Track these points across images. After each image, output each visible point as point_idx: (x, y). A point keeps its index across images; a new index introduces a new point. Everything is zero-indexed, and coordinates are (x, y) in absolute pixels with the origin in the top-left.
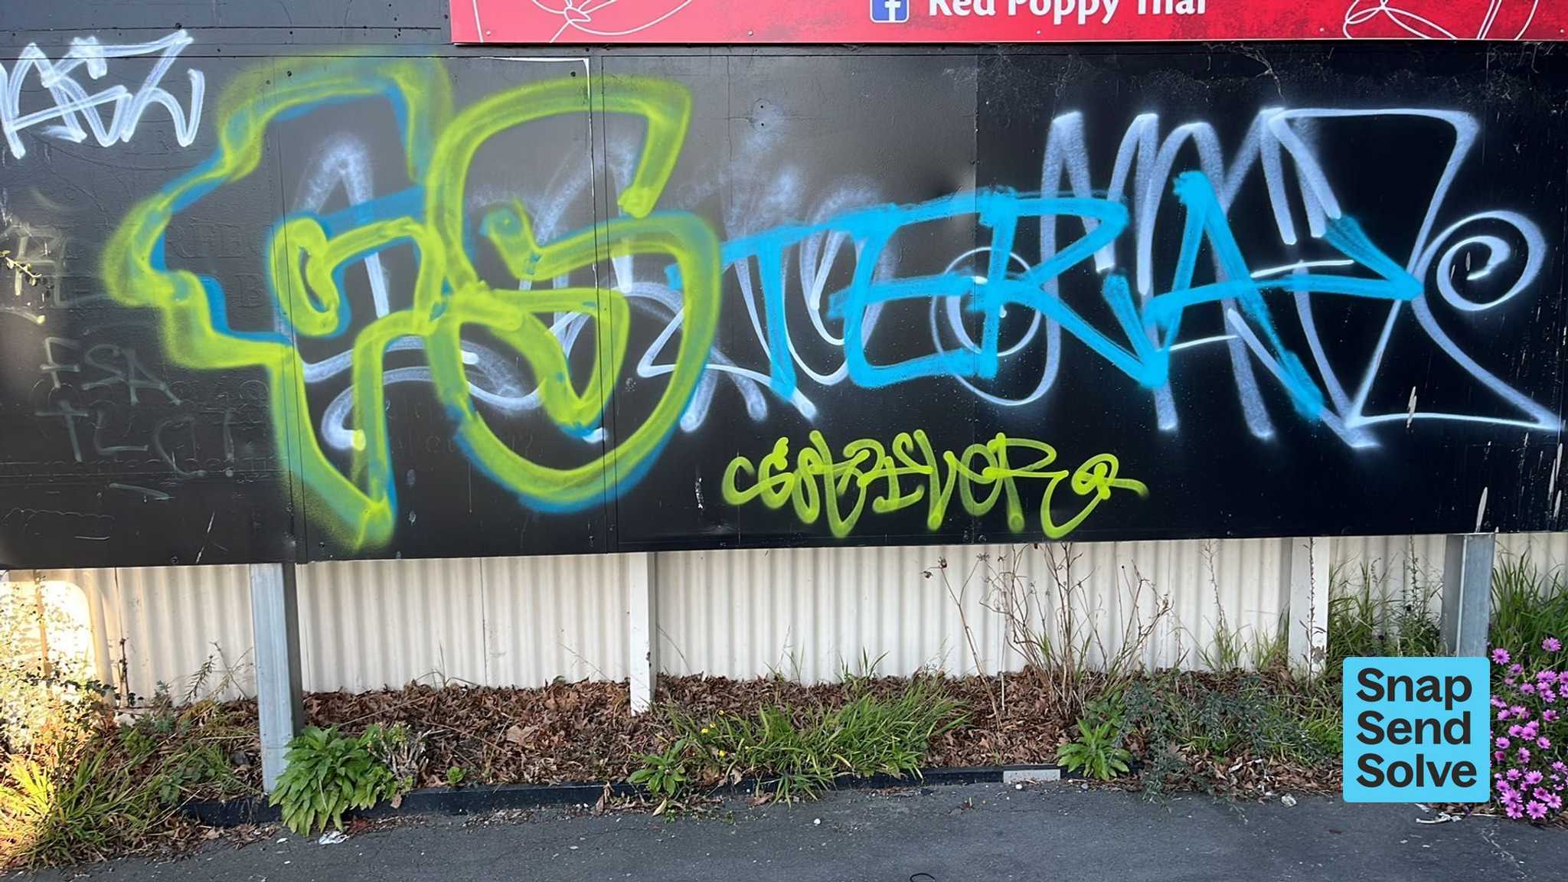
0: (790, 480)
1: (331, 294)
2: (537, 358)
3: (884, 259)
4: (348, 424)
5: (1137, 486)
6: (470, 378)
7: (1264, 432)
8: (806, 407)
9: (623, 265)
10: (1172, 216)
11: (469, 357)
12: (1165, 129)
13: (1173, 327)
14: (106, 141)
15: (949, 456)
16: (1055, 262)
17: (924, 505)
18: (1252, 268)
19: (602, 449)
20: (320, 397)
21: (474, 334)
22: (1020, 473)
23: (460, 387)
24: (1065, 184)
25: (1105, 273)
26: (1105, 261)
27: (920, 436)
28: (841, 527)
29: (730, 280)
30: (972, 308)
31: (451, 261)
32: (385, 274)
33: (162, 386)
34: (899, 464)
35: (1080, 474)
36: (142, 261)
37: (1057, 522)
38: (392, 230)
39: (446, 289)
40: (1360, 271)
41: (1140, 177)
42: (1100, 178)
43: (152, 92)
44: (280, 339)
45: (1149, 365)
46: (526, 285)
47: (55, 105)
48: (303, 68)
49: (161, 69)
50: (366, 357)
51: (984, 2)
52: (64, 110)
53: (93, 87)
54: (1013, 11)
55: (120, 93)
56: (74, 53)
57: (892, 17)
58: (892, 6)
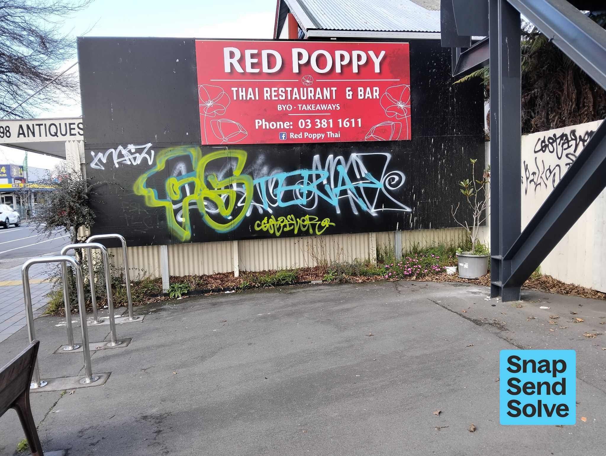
0: (268, 225)
1: (178, 192)
2: (218, 203)
3: (284, 183)
4: (182, 217)
5: (333, 224)
6: (205, 207)
7: (356, 213)
8: (270, 211)
9: (234, 185)
10: (337, 174)
11: (205, 203)
12: (334, 158)
13: (338, 194)
14: (135, 164)
15: (298, 220)
16: (316, 182)
17: (294, 229)
18: (352, 183)
19: (231, 220)
20: (176, 212)
21: (206, 199)
22: (311, 222)
23: (204, 209)
24: (317, 168)
25: (325, 184)
26: (325, 182)
27: (292, 216)
28: (278, 234)
29: (255, 187)
30: (301, 191)
31: (202, 185)
32: (189, 188)
33: (145, 211)
34: (288, 221)
35: (323, 222)
36: (141, 186)
37: (319, 232)
38: (190, 179)
39: (201, 190)
40: (372, 183)
41: (330, 166)
42: (323, 167)
43: (144, 155)
44: (168, 201)
45: (334, 201)
46: (216, 189)
47: (124, 157)
48: (173, 150)
49: (146, 150)
50: (185, 204)
51: (300, 136)
52: (126, 158)
53: (132, 154)
54: (305, 137)
55: (137, 155)
56: (128, 147)
57: (283, 139)
58: (283, 136)
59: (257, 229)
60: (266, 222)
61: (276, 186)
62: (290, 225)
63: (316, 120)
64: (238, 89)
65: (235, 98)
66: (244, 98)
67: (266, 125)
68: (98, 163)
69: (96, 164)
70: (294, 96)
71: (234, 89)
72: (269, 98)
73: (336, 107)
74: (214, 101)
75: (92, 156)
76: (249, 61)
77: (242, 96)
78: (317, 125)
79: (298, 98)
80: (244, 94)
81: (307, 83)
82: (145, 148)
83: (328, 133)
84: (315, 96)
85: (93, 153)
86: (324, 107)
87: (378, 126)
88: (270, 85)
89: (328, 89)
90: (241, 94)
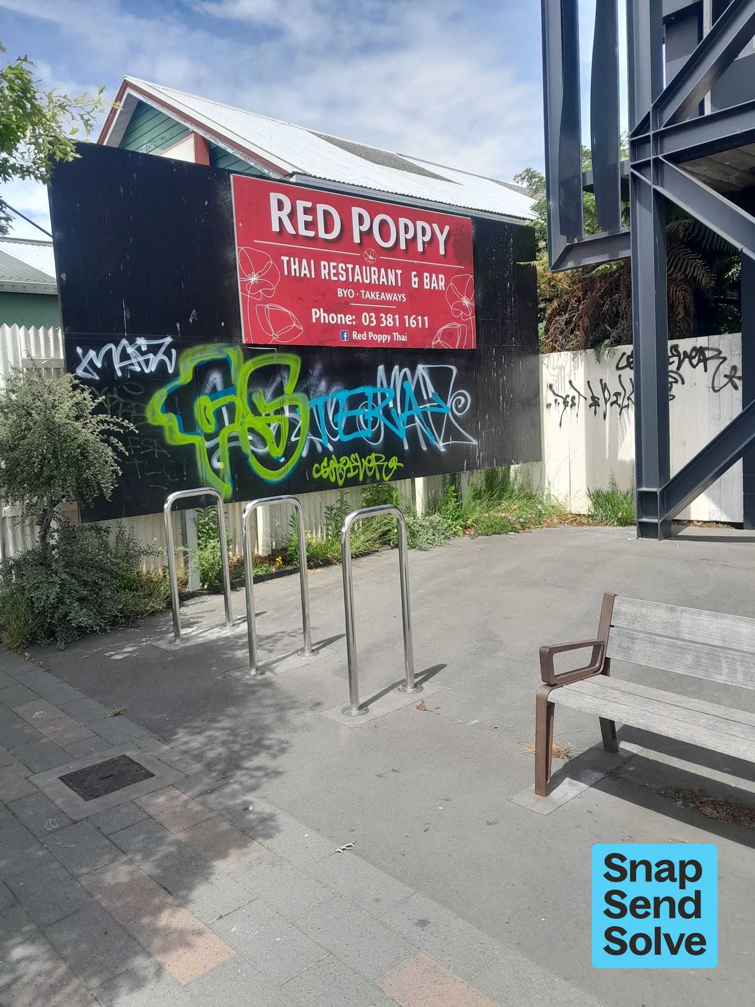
0: (328, 469)
1: (213, 420)
2: (267, 437)
3: (346, 405)
4: (219, 461)
5: (402, 465)
6: (251, 444)
7: (425, 448)
8: (331, 448)
9: (286, 409)
10: (403, 392)
11: (250, 438)
12: (400, 371)
13: (405, 422)
14: (147, 371)
15: (363, 460)
16: (381, 405)
17: (358, 474)
18: (419, 405)
19: (284, 463)
20: (211, 452)
21: (251, 430)
22: (378, 463)
23: (249, 447)
24: (382, 384)
25: (391, 408)
26: (391, 405)
27: (356, 454)
28: (341, 482)
29: (312, 411)
30: (365, 418)
31: (245, 408)
32: (227, 413)
33: (165, 451)
34: (352, 463)
35: (390, 462)
36: (159, 411)
37: (386, 477)
38: (228, 399)
39: (243, 417)
40: (439, 406)
41: (397, 382)
42: (389, 383)
43: (161, 356)
44: (198, 434)
45: (401, 432)
46: (263, 415)
47: (131, 359)
48: (204, 349)
49: (163, 349)
50: (222, 439)
51: (362, 337)
52: (134, 361)
53: (143, 353)
54: (370, 339)
55: (151, 356)
56: (137, 342)
57: (345, 340)
58: (345, 336)
59: (316, 476)
60: (326, 466)
61: (336, 410)
62: (355, 468)
63: (381, 315)
64: (290, 259)
65: (286, 273)
66: (298, 275)
67: (324, 317)
68: (88, 368)
69: (86, 370)
70: (356, 278)
71: (285, 259)
72: (327, 278)
73: (402, 299)
74: (259, 274)
75: (77, 354)
76: (302, 218)
77: (295, 270)
78: (382, 323)
79: (361, 281)
80: (297, 267)
81: (371, 260)
82: (163, 344)
83: (395, 334)
84: (379, 279)
85: (79, 350)
86: (389, 297)
87: (444, 327)
88: (329, 258)
89: (393, 271)
90: (293, 267)
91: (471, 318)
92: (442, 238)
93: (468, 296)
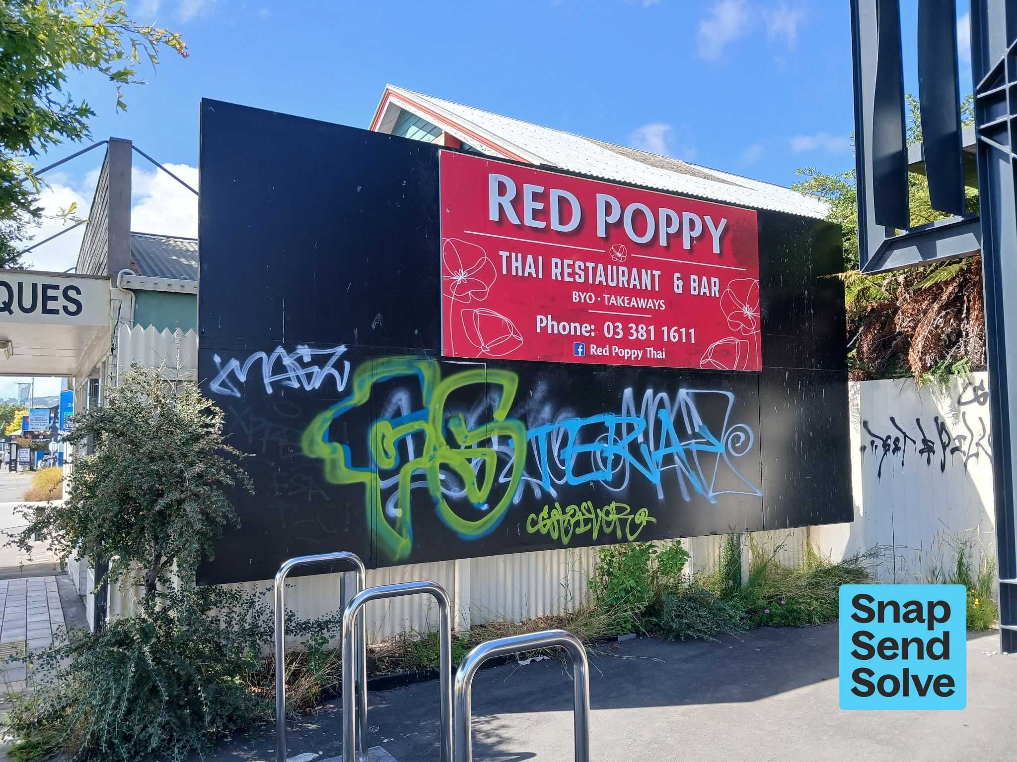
0: (548, 522)
1: (393, 451)
2: (465, 476)
3: (577, 437)
4: (396, 506)
5: (653, 520)
6: (442, 485)
7: (687, 498)
8: (554, 493)
9: (495, 440)
10: (658, 423)
11: (442, 477)
12: (655, 394)
13: (660, 463)
14: (308, 388)
15: (598, 510)
16: (627, 439)
17: (591, 530)
18: (680, 443)
19: (487, 512)
20: (386, 494)
21: (444, 467)
22: (620, 516)
23: (438, 488)
24: (628, 413)
25: (641, 443)
26: (641, 439)
27: (589, 503)
28: (566, 540)
29: (529, 444)
30: (604, 455)
31: (437, 438)
32: (413, 443)
33: (322, 492)
34: (583, 514)
35: (637, 516)
36: (319, 438)
37: (631, 535)
38: (417, 426)
39: (435, 449)
40: (708, 443)
41: (649, 410)
42: (638, 410)
43: (329, 369)
44: (372, 471)
45: (655, 477)
46: (463, 447)
47: (288, 372)
48: (388, 362)
49: (334, 360)
50: (404, 478)
51: (605, 351)
52: (291, 374)
53: (304, 365)
54: (614, 354)
55: (315, 369)
56: (298, 351)
57: (580, 355)
58: (580, 350)
59: (531, 530)
60: (546, 516)
61: (564, 444)
62: (587, 521)
63: (630, 325)
64: (510, 255)
65: (505, 272)
66: (520, 274)
67: (553, 326)
68: (227, 381)
69: (223, 384)
70: (598, 279)
71: (504, 254)
72: (559, 278)
73: (659, 306)
74: (469, 272)
75: (214, 362)
76: (529, 205)
77: (517, 268)
78: (632, 335)
79: (604, 283)
80: (519, 264)
81: (619, 258)
82: (333, 354)
83: (648, 349)
84: (629, 281)
85: (217, 359)
86: (642, 303)
87: (718, 343)
88: (563, 254)
89: (649, 271)
90: (514, 264)
91: (755, 331)
92: (716, 234)
93: (752, 306)
